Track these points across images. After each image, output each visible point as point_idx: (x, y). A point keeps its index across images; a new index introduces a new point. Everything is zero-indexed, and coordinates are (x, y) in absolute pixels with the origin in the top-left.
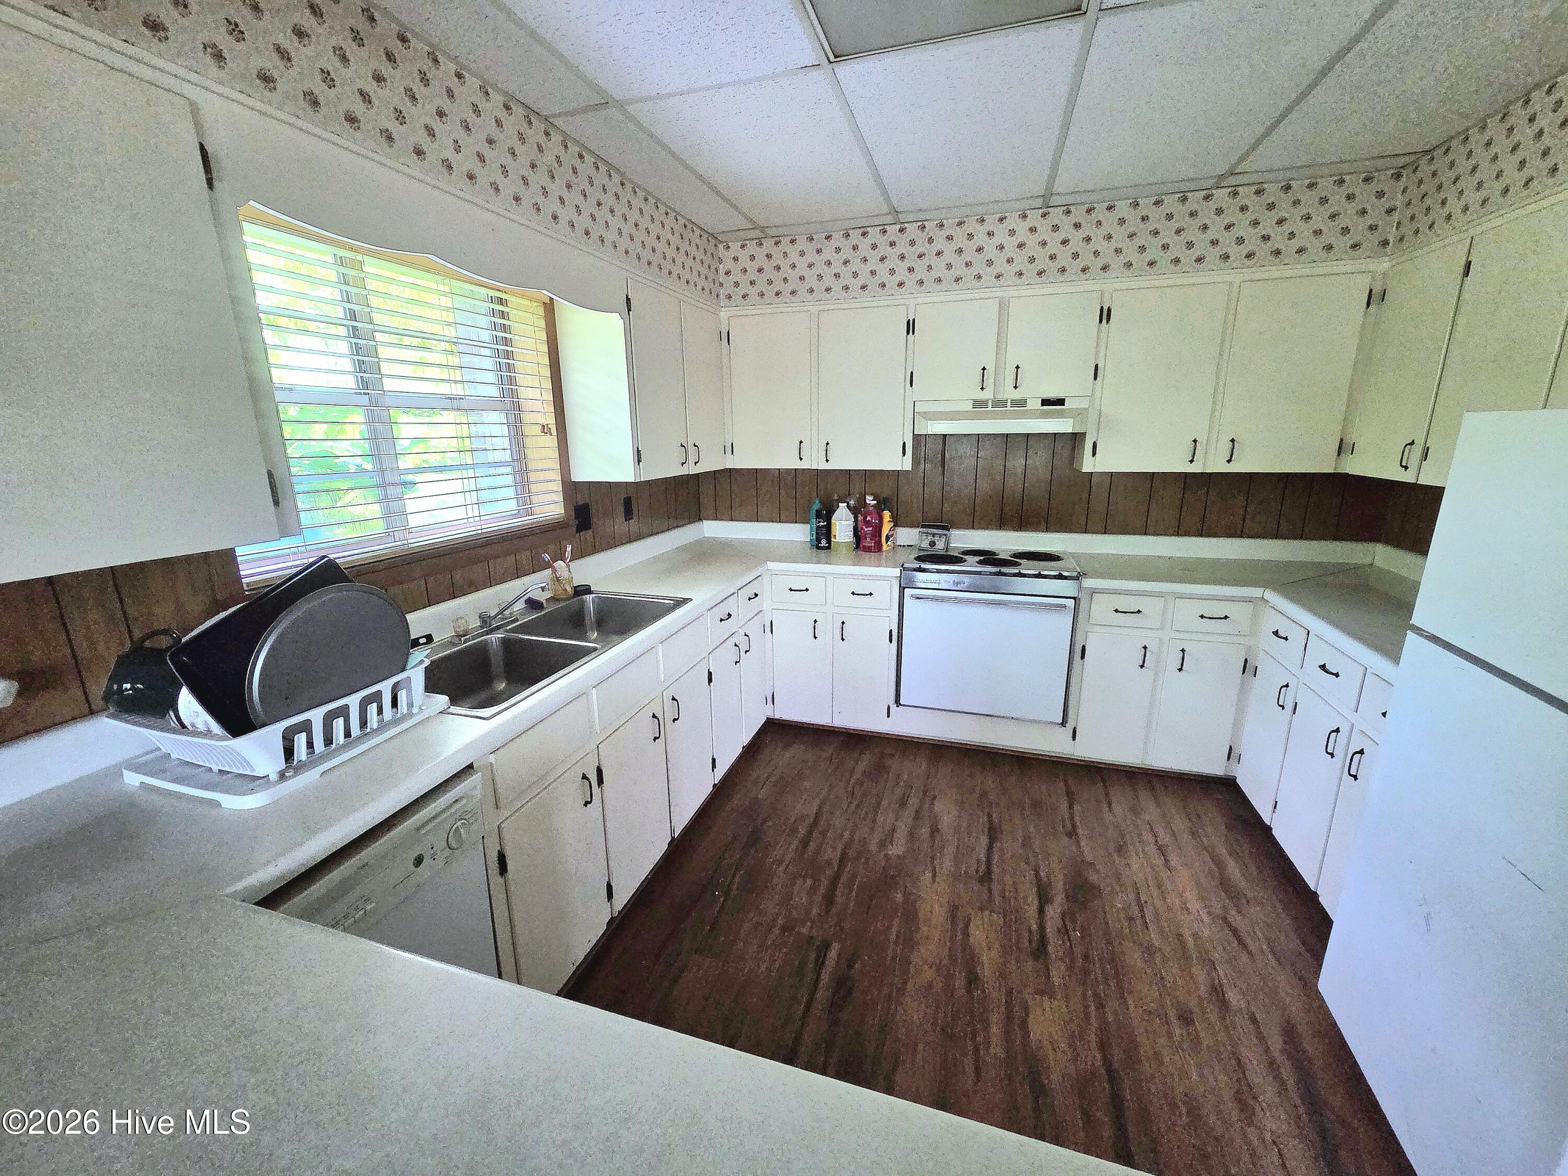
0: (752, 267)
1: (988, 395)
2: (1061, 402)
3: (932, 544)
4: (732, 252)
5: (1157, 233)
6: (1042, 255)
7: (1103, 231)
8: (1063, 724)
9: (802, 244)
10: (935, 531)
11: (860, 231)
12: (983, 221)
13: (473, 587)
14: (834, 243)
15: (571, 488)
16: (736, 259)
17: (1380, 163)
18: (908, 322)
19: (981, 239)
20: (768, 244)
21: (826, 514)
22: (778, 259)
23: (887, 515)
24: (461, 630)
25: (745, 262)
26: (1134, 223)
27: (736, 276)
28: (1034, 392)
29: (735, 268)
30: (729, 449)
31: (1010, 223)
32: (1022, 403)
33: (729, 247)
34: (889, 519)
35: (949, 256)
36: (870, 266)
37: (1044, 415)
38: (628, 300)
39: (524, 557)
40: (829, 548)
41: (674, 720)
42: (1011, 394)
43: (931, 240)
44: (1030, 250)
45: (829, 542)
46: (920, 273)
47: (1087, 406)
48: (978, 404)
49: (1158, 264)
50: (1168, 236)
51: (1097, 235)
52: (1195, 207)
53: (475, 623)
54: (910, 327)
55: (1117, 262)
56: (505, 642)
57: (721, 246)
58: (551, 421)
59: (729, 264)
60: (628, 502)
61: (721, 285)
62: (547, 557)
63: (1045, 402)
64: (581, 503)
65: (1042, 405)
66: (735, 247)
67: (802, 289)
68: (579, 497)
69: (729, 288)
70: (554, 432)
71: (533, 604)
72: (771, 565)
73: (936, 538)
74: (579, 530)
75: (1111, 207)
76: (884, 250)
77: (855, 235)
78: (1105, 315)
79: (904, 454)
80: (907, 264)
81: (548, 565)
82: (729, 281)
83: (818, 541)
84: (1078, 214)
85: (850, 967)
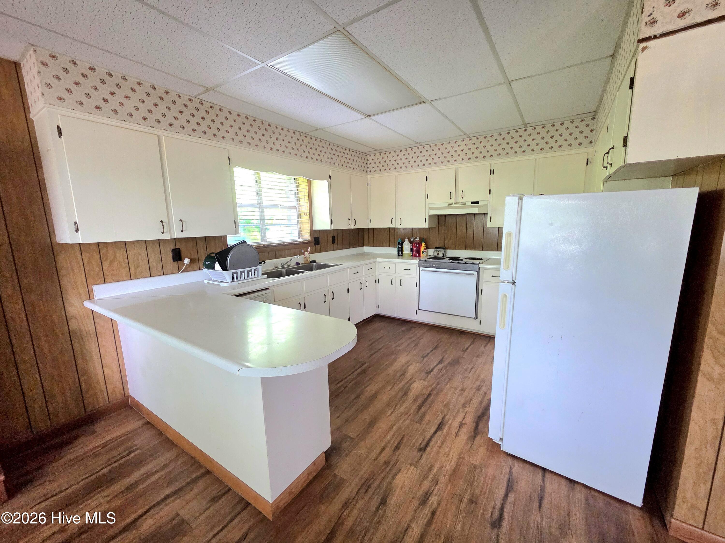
0: (378, 162)
1: (453, 201)
2: (478, 203)
3: (438, 254)
4: (372, 157)
5: (508, 143)
6: (469, 153)
7: (490, 144)
8: (476, 318)
9: (393, 153)
10: (439, 250)
11: (411, 148)
12: (450, 143)
13: (281, 257)
14: (403, 153)
15: (313, 232)
16: (373, 159)
17: (576, 117)
18: (426, 177)
19: (449, 149)
20: (383, 154)
21: (401, 243)
22: (385, 159)
23: (423, 244)
24: (276, 266)
25: (375, 160)
26: (500, 141)
27: (373, 165)
28: (468, 199)
29: (373, 162)
30: (369, 221)
31: (459, 143)
32: (464, 203)
33: (371, 156)
34: (424, 246)
35: (439, 155)
36: (414, 159)
37: (472, 207)
38: (330, 176)
39: (297, 250)
40: (402, 255)
41: (333, 299)
42: (460, 200)
43: (433, 150)
44: (466, 151)
45: (402, 253)
46: (430, 161)
47: (487, 204)
48: (449, 204)
49: (509, 154)
50: (512, 144)
51: (488, 145)
52: (521, 134)
53: (280, 266)
54: (427, 179)
55: (495, 154)
56: (286, 270)
57: (368, 156)
58: (308, 212)
59: (371, 161)
60: (334, 238)
61: (368, 168)
62: (303, 251)
63: (473, 203)
64: (316, 236)
65: (471, 204)
66: (373, 155)
67: (393, 168)
68: (316, 234)
69: (371, 168)
70: (308, 215)
71: (298, 264)
72: (378, 259)
73: (440, 252)
74: (315, 245)
75: (492, 136)
76: (418, 154)
77: (409, 150)
78: (492, 172)
79: (426, 221)
80: (425, 158)
81: (303, 254)
82: (370, 167)
83: (399, 253)
84: (481, 139)
85: (369, 368)
